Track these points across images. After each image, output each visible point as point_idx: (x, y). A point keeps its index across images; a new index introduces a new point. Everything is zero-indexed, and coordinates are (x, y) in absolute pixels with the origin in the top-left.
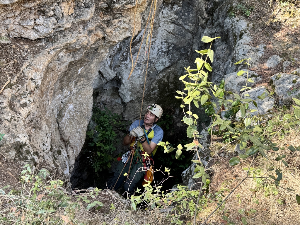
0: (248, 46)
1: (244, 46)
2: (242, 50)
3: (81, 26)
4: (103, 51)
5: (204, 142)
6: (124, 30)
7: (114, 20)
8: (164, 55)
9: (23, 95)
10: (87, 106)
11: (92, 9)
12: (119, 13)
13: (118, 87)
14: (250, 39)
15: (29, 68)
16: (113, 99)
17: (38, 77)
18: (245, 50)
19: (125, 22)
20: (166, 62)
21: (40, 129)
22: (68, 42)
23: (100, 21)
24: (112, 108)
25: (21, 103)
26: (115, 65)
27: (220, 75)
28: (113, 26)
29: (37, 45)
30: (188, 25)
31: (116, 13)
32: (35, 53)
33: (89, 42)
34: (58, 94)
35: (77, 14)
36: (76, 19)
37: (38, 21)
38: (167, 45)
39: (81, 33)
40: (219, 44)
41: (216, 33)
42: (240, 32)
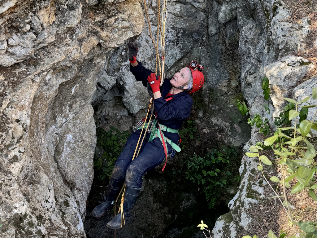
0: (286, 23)
1: (283, 23)
2: (280, 29)
3: (68, 36)
4: (99, 60)
5: (252, 161)
6: (124, 30)
7: (109, 20)
8: (172, 45)
9: (10, 145)
10: (90, 132)
11: (79, 11)
12: (114, 9)
13: (121, 95)
14: (287, 13)
15: (11, 107)
16: (117, 112)
17: (24, 116)
18: (285, 29)
19: (123, 20)
20: (176, 53)
21: (39, 183)
22: (56, 61)
23: (91, 25)
24: (118, 123)
25: (9, 157)
26: (114, 69)
27: (252, 63)
28: (109, 27)
29: (15, 73)
30: (198, 2)
31: (110, 9)
32: (15, 85)
33: (82, 54)
34: (51, 126)
35: (60, 21)
36: (61, 28)
37: (11, 42)
38: (174, 31)
39: (69, 45)
40: (244, 22)
41: (238, 9)
42: (273, 6)
